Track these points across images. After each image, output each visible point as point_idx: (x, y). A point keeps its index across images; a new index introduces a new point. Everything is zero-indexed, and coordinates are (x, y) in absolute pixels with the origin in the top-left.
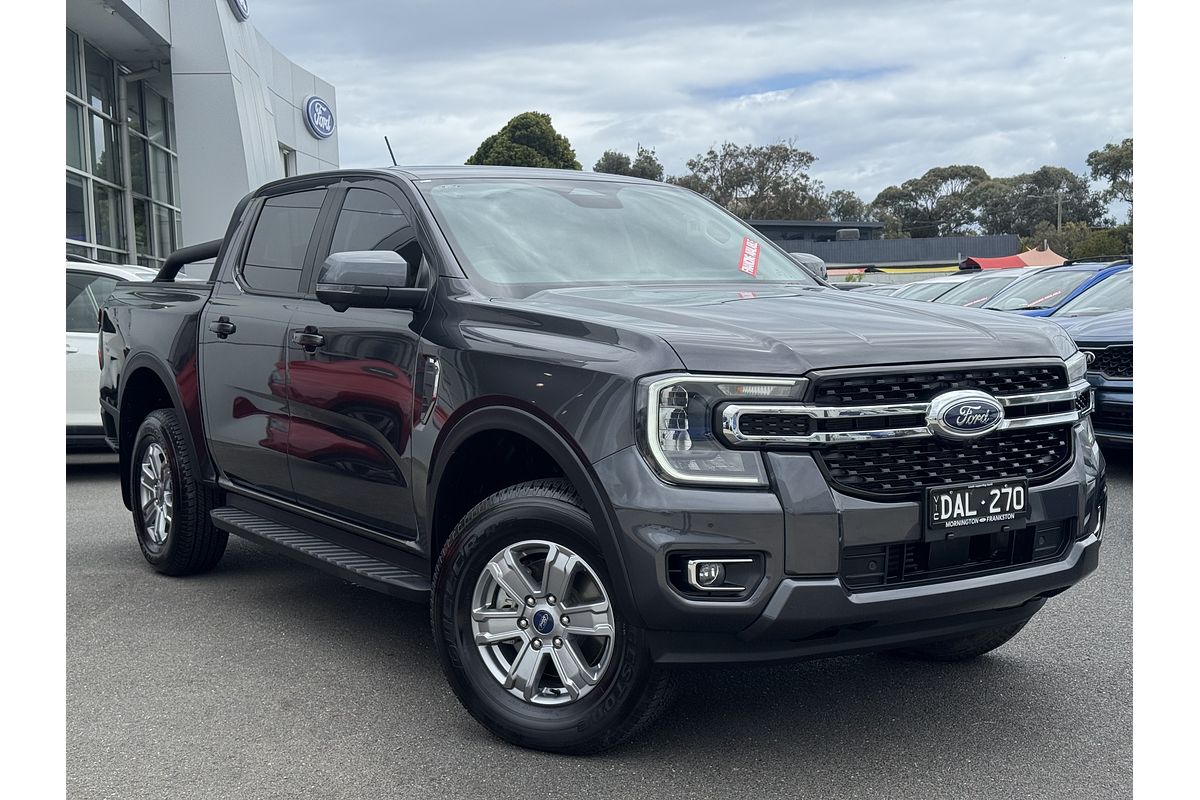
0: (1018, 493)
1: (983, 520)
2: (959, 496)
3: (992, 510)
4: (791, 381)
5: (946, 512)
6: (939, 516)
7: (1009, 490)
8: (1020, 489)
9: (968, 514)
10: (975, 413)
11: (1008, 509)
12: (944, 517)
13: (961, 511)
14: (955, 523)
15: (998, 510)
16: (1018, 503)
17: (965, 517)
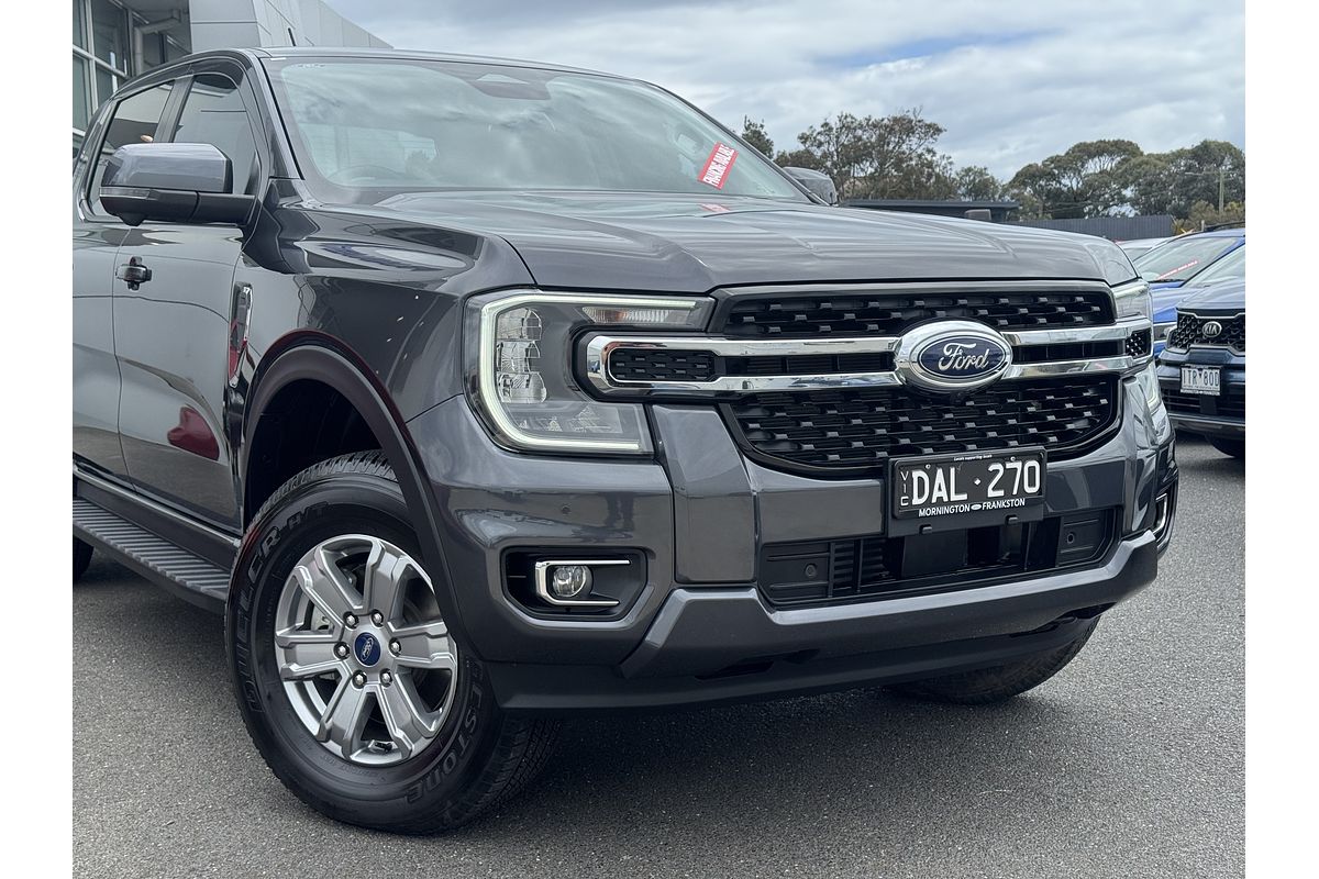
0: (1032, 469)
1: (976, 507)
2: (940, 472)
3: (991, 493)
4: (690, 303)
5: (921, 495)
6: (910, 500)
7: (1018, 465)
8: (1035, 463)
9: (954, 497)
10: (966, 353)
11: (1015, 492)
12: (916, 501)
13: (944, 494)
14: (933, 511)
15: (1001, 493)
16: (1032, 484)
17: (950, 503)
